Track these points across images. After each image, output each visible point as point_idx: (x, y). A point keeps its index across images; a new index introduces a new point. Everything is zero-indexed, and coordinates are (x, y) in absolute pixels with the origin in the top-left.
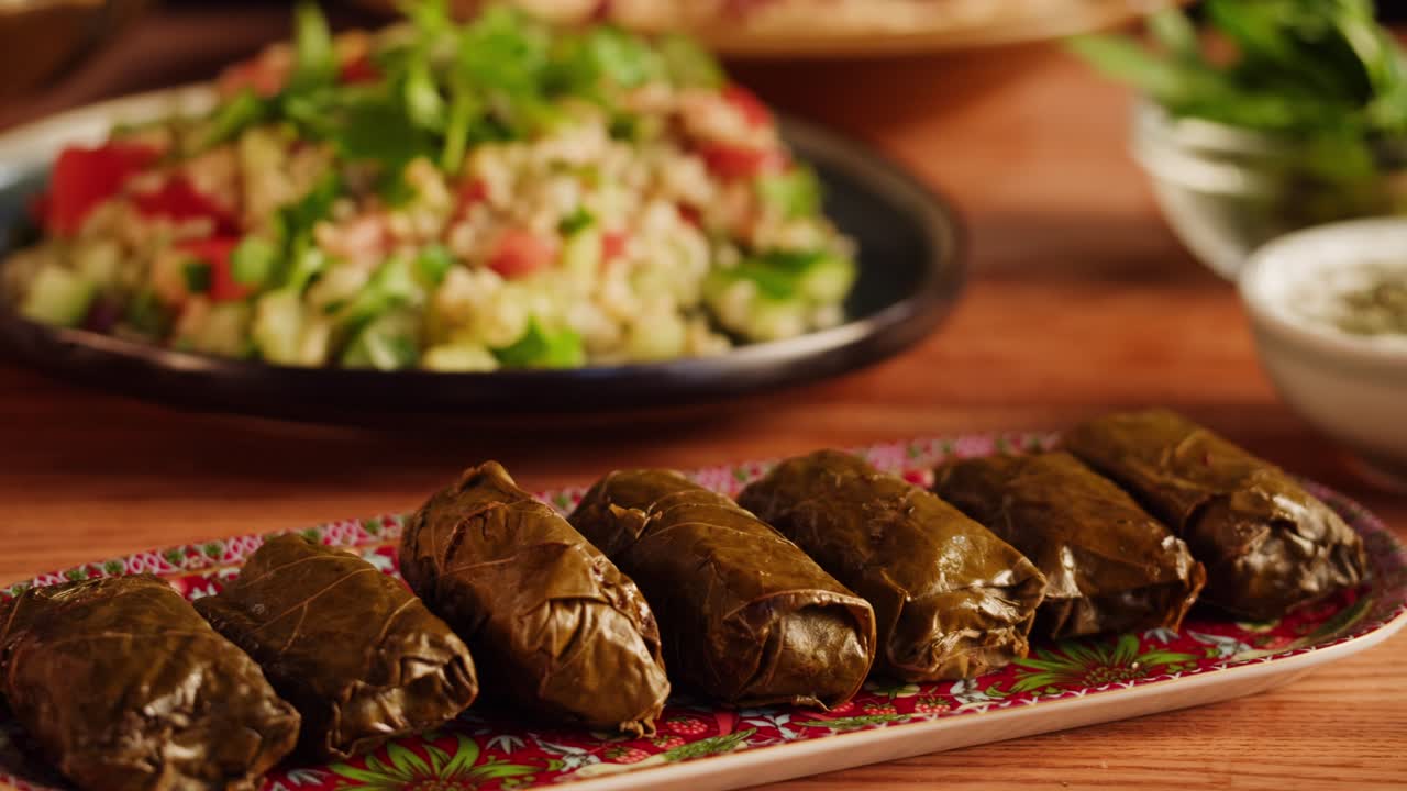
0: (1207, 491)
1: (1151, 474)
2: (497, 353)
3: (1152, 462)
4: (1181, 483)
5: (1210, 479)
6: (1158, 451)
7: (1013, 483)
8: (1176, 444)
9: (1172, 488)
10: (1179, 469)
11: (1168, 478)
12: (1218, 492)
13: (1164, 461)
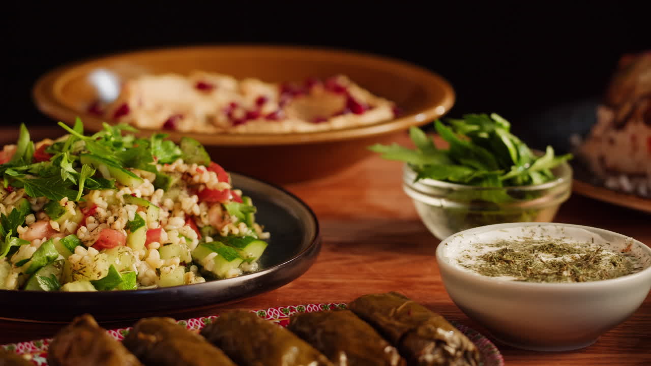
0: (407, 327)
1: (385, 319)
2: (94, 283)
3: (386, 314)
4: (397, 323)
5: (410, 321)
6: (390, 309)
7: (323, 323)
8: (397, 307)
9: (392, 325)
10: (397, 317)
11: (392, 321)
12: (413, 327)
13: (391, 314)
